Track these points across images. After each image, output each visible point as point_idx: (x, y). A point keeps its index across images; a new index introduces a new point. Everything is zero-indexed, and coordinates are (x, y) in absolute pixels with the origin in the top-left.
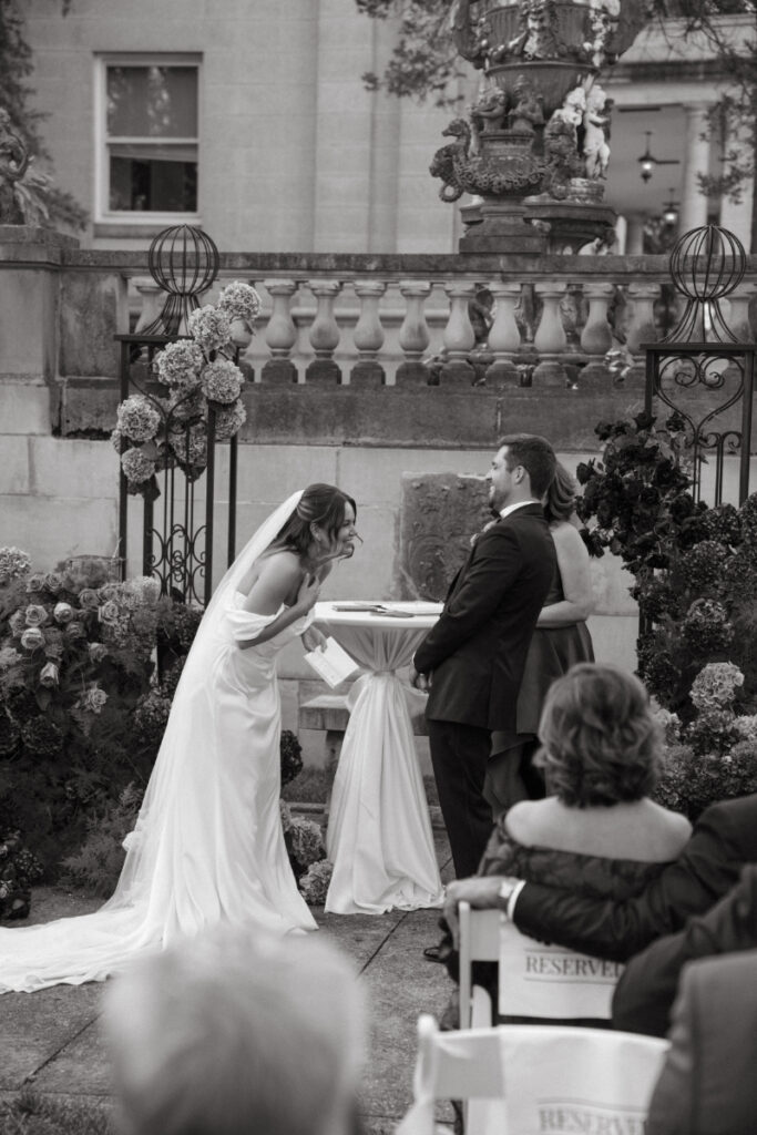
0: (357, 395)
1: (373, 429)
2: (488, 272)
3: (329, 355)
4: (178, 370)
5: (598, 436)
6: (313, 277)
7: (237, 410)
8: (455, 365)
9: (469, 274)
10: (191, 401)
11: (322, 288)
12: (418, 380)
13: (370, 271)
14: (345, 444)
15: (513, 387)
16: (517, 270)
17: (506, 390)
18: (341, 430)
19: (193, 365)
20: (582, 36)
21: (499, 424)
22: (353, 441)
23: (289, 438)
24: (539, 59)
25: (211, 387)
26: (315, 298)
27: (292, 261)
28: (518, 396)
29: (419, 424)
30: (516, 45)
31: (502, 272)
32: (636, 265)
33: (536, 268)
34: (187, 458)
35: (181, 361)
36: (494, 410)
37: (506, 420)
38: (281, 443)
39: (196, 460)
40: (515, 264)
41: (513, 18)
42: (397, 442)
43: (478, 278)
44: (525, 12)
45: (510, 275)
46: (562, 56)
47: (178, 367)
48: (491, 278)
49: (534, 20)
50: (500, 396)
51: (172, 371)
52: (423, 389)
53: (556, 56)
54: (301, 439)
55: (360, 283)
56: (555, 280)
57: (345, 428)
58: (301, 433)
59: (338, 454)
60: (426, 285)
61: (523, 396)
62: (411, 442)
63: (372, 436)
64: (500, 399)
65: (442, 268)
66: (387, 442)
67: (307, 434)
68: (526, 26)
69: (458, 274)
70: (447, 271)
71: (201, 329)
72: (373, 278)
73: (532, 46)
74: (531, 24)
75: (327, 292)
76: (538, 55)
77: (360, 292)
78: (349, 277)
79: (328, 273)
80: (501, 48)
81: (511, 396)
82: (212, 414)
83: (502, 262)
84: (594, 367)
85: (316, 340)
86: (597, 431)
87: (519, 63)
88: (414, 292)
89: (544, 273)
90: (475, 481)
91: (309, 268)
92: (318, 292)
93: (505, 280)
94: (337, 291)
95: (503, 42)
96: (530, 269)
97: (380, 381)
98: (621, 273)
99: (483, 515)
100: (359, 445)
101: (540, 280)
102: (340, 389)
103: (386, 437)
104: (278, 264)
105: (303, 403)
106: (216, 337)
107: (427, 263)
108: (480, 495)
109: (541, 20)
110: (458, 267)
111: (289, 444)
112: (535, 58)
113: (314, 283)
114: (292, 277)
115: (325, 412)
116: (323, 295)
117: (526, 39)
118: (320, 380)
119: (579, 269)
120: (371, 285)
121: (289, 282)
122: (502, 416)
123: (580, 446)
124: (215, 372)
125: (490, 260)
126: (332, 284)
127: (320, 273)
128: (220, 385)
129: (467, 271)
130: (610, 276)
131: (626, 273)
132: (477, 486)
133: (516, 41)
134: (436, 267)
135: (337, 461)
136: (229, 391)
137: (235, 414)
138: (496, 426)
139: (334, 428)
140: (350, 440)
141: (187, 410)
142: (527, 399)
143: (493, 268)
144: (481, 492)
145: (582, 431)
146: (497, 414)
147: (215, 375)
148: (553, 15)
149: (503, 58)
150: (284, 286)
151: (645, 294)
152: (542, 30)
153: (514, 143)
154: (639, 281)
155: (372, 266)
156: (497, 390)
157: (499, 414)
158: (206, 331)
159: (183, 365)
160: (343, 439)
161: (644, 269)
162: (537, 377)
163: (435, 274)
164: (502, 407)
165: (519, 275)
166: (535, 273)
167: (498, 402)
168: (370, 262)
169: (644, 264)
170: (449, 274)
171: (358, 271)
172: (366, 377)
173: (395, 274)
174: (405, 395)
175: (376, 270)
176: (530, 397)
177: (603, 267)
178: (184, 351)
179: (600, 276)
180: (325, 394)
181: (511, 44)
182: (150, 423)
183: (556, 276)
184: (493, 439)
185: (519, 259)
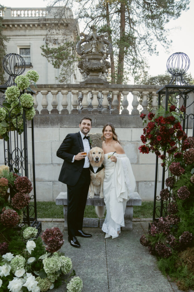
0: (63, 116)
1: (67, 123)
2: (92, 88)
3: (56, 108)
4: (12, 95)
6: (52, 90)
7: (32, 110)
8: (84, 109)
9: (87, 89)
10: (18, 108)
11: (54, 92)
12: (76, 113)
13: (65, 88)
14: (60, 127)
15: (98, 113)
18: (59, 124)
19: (16, 94)
20: (103, 50)
22: (62, 126)
23: (48, 126)
24: (95, 53)
25: (23, 102)
26: (52, 95)
27: (47, 86)
29: (77, 122)
30: (90, 50)
31: (95, 88)
33: (103, 87)
34: (17, 126)
35: (12, 92)
36: (94, 119)
37: (97, 121)
38: (46, 127)
39: (20, 127)
40: (98, 86)
41: (89, 45)
42: (72, 126)
43: (89, 90)
44: (92, 44)
45: (97, 89)
46: (99, 53)
47: (11, 94)
48: (92, 90)
49: (94, 45)
51: (9, 96)
52: (78, 115)
53: (98, 53)
54: (50, 126)
55: (62, 91)
56: (106, 90)
57: (60, 124)
58: (50, 125)
59: (59, 129)
60: (77, 91)
61: (100, 115)
62: (76, 126)
63: (67, 125)
65: (81, 87)
66: (70, 126)
67: (52, 125)
68: (92, 47)
69: (85, 89)
70: (82, 88)
71: (19, 81)
72: (66, 90)
73: (93, 50)
74: (93, 46)
75: (55, 93)
76: (95, 52)
77: (63, 93)
78: (60, 90)
79: (55, 89)
80: (87, 51)
81: (98, 115)
82: (25, 111)
83: (95, 86)
84: (116, 109)
85: (53, 104)
87: (91, 54)
88: (75, 93)
89: (104, 88)
90: (91, 135)
91: (51, 88)
92: (53, 93)
93: (95, 90)
94: (57, 93)
95: (87, 50)
96: (101, 87)
97: (68, 113)
98: (121, 88)
99: (94, 142)
100: (64, 127)
101: (103, 90)
102: (59, 115)
103: (70, 125)
104: (44, 87)
105: (50, 118)
106: (24, 84)
107: (78, 86)
109: (95, 45)
110: (85, 87)
111: (47, 127)
112: (94, 53)
113: (52, 91)
114: (47, 90)
115: (56, 120)
116: (54, 94)
117: (92, 49)
118: (54, 113)
119: (112, 87)
120: (65, 91)
121: (46, 91)
124: (24, 96)
125: (92, 85)
126: (56, 91)
127: (53, 89)
128: (26, 101)
129: (87, 88)
131: (122, 88)
132: (92, 136)
133: (90, 49)
134: (80, 87)
135: (59, 131)
136: (29, 103)
137: (32, 111)
138: (95, 122)
139: (58, 124)
140: (61, 126)
141: (16, 111)
143: (93, 87)
144: (93, 137)
147: (24, 98)
148: (97, 44)
149: (87, 53)
150: (45, 92)
152: (95, 47)
153: (96, 60)
154: (125, 90)
155: (65, 87)
156: (94, 114)
158: (21, 82)
159: (13, 94)
160: (60, 126)
161: (126, 88)
162: (103, 112)
163: (80, 89)
165: (99, 89)
168: (65, 86)
170: (83, 89)
171: (62, 88)
172: (64, 112)
173: (71, 89)
174: (74, 116)
175: (66, 88)
176: (102, 116)
177: (117, 87)
178: (13, 89)
180: (55, 116)
181: (89, 50)
182: (2, 114)
183: (107, 89)
184: (94, 125)
185: (99, 85)
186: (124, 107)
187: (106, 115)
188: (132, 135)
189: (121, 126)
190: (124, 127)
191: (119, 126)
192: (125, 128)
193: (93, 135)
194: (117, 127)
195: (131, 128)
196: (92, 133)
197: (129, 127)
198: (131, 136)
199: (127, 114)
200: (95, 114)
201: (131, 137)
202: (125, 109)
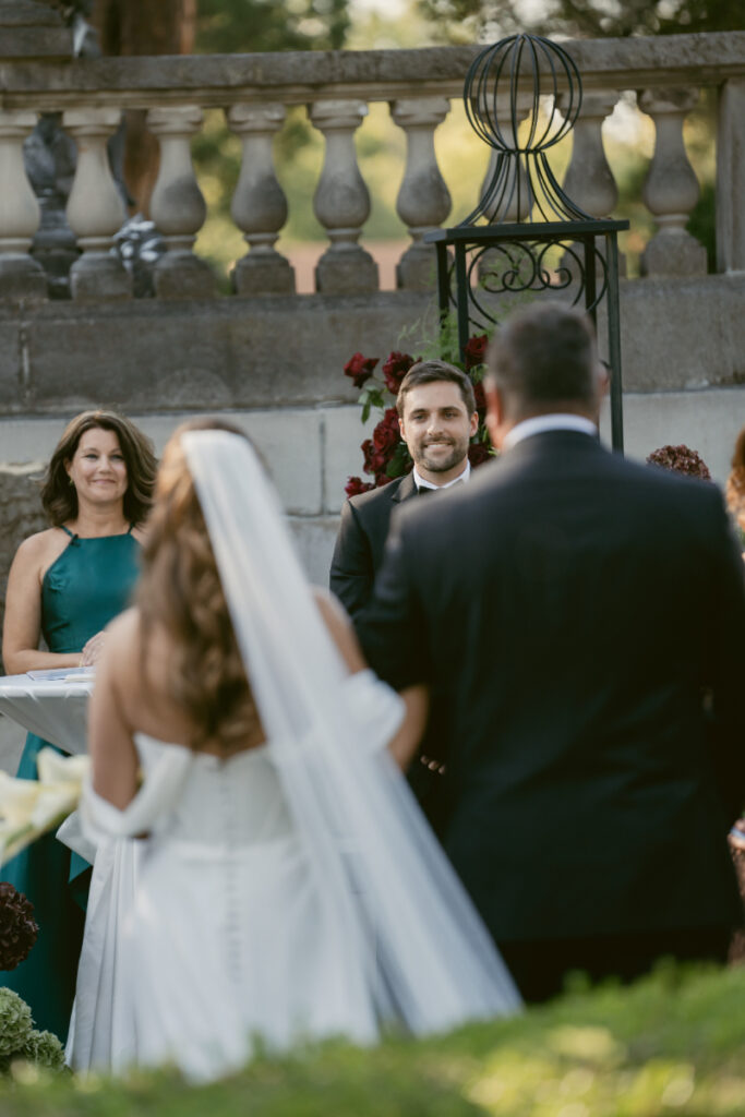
5: (350, 381)
15: (40, 300)
16: (34, 87)
17: (28, 308)
21: (26, 369)
28: (54, 317)
32: (245, 73)
33: (68, 84)
36: (14, 347)
37: (38, 362)
40: (28, 78)
45: (20, 98)
50: (22, 318)
56: (100, 104)
61: (63, 317)
64: (25, 324)
81: (41, 318)
84: (183, 259)
86: (349, 372)
89: (82, 91)
96: (56, 84)
98: (216, 87)
101: (73, 104)
108: (18, 500)
119: (144, 82)
122: (31, 355)
123: (176, 402)
130: (200, 93)
131: (228, 88)
132: (10, 484)
138: (20, 373)
142: (73, 322)
144: (19, 494)
145: (178, 373)
146: (20, 352)
151: (260, 124)
154: (250, 101)
156: (14, 308)
157: (25, 352)
161: (259, 79)
162: (82, 284)
164: (29, 340)
165: (34, 98)
166: (65, 92)
167: (21, 331)
169: (259, 71)
176: (78, 318)
177: (189, 80)
179: (183, 94)
183: (104, 96)
184: (20, 398)
185: (34, 67)
186: (254, 237)
187: (106, 308)
188: (323, 462)
189: (235, 390)
190: (260, 398)
191: (222, 394)
192: (266, 407)
193: (19, 480)
194: (201, 403)
195: (311, 404)
196: (12, 464)
197: (299, 397)
198: (323, 472)
199: (276, 289)
200: (21, 301)
201: (318, 479)
202: (263, 249)
